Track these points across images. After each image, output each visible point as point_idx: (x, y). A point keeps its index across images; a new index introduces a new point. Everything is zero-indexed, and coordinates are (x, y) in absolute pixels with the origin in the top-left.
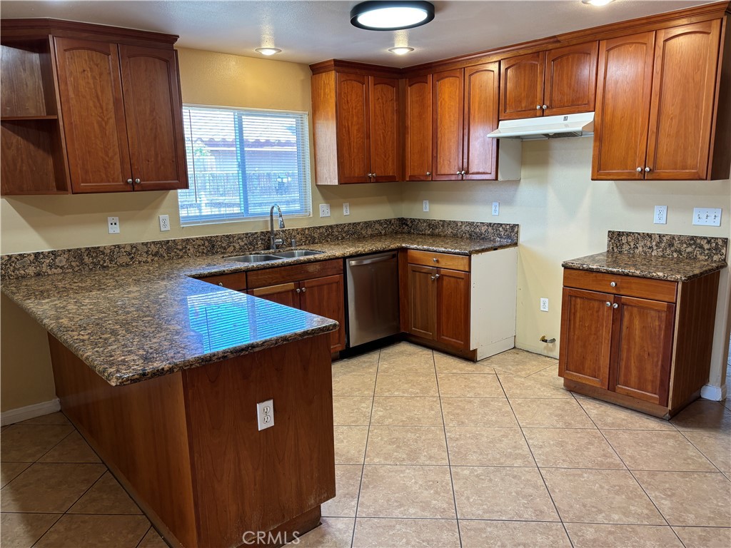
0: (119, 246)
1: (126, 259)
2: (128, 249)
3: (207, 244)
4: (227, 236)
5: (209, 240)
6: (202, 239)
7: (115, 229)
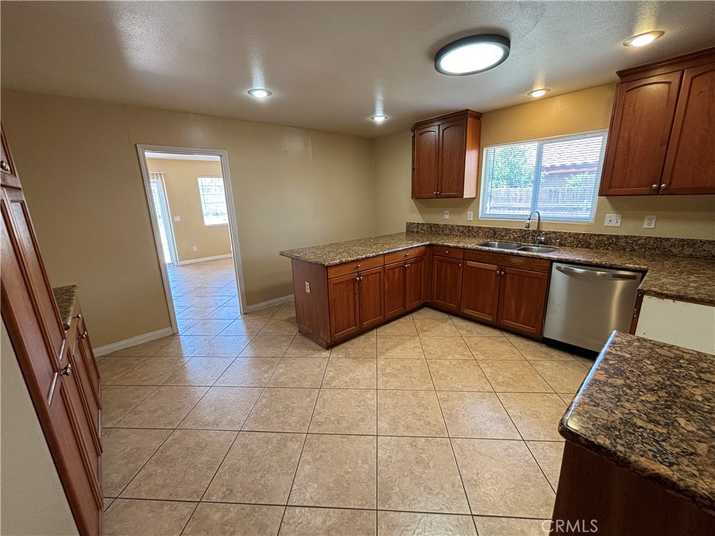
0: (446, 225)
1: (448, 232)
2: (450, 227)
3: (491, 232)
4: (506, 229)
5: (493, 229)
6: (489, 228)
7: (447, 217)
